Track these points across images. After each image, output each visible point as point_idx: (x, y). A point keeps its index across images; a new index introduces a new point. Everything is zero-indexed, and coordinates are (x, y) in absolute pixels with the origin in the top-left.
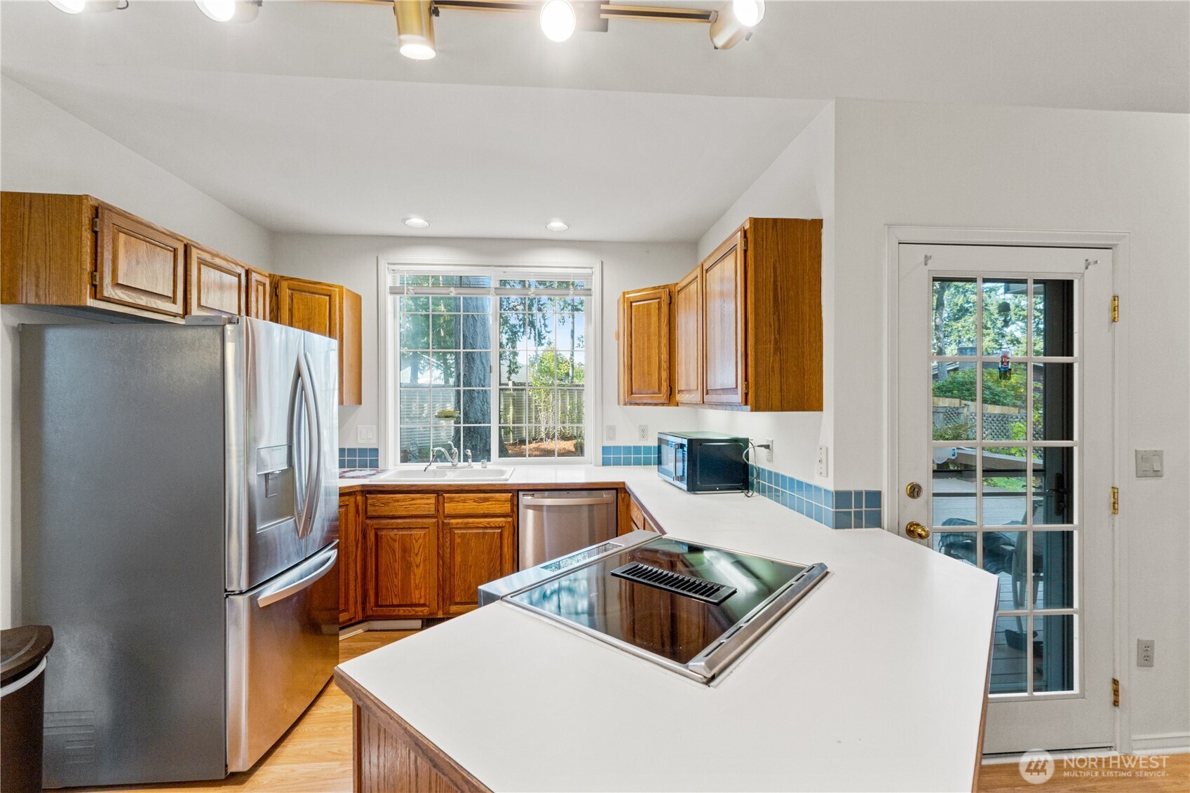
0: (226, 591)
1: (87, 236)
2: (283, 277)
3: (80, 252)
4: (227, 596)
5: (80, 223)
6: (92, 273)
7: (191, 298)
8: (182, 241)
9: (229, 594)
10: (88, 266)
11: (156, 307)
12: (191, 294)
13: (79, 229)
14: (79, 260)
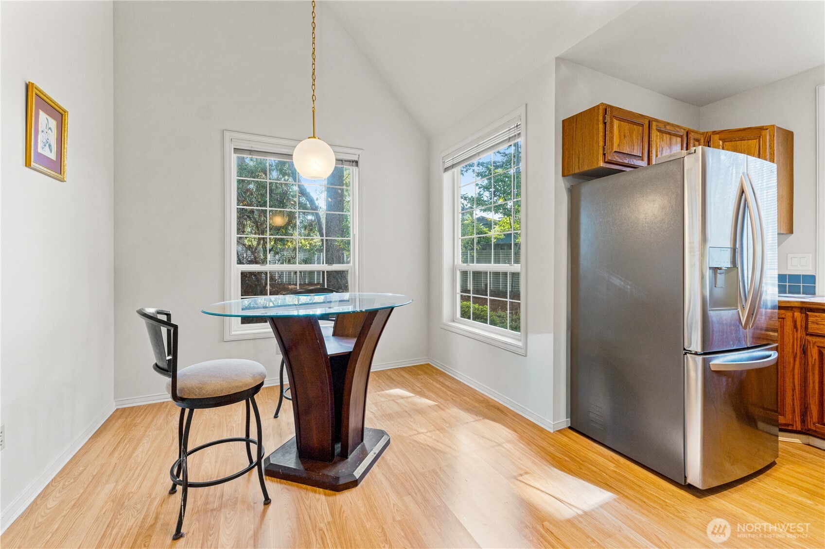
0: (685, 349)
1: (601, 126)
2: (715, 131)
3: (598, 137)
4: (686, 354)
5: (598, 120)
6: (603, 147)
7: (652, 156)
8: (647, 119)
9: (687, 352)
10: (601, 143)
11: (633, 164)
12: (652, 154)
13: (598, 124)
14: (598, 142)
